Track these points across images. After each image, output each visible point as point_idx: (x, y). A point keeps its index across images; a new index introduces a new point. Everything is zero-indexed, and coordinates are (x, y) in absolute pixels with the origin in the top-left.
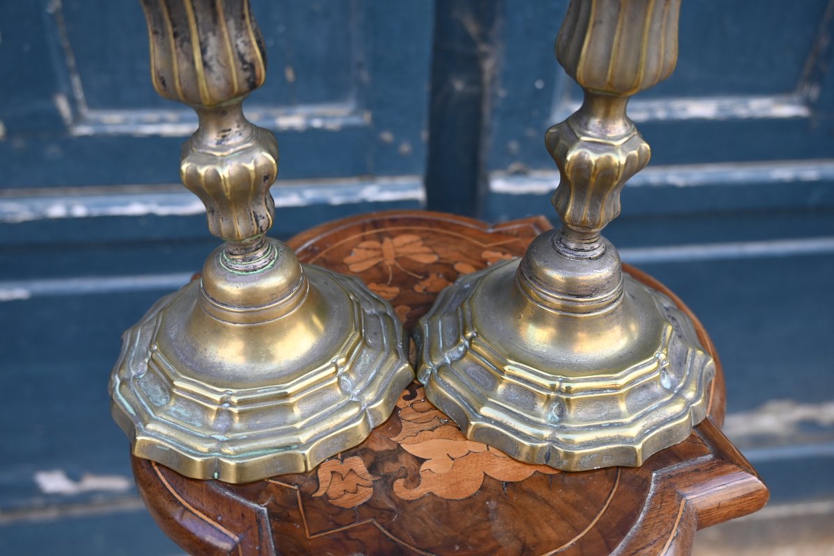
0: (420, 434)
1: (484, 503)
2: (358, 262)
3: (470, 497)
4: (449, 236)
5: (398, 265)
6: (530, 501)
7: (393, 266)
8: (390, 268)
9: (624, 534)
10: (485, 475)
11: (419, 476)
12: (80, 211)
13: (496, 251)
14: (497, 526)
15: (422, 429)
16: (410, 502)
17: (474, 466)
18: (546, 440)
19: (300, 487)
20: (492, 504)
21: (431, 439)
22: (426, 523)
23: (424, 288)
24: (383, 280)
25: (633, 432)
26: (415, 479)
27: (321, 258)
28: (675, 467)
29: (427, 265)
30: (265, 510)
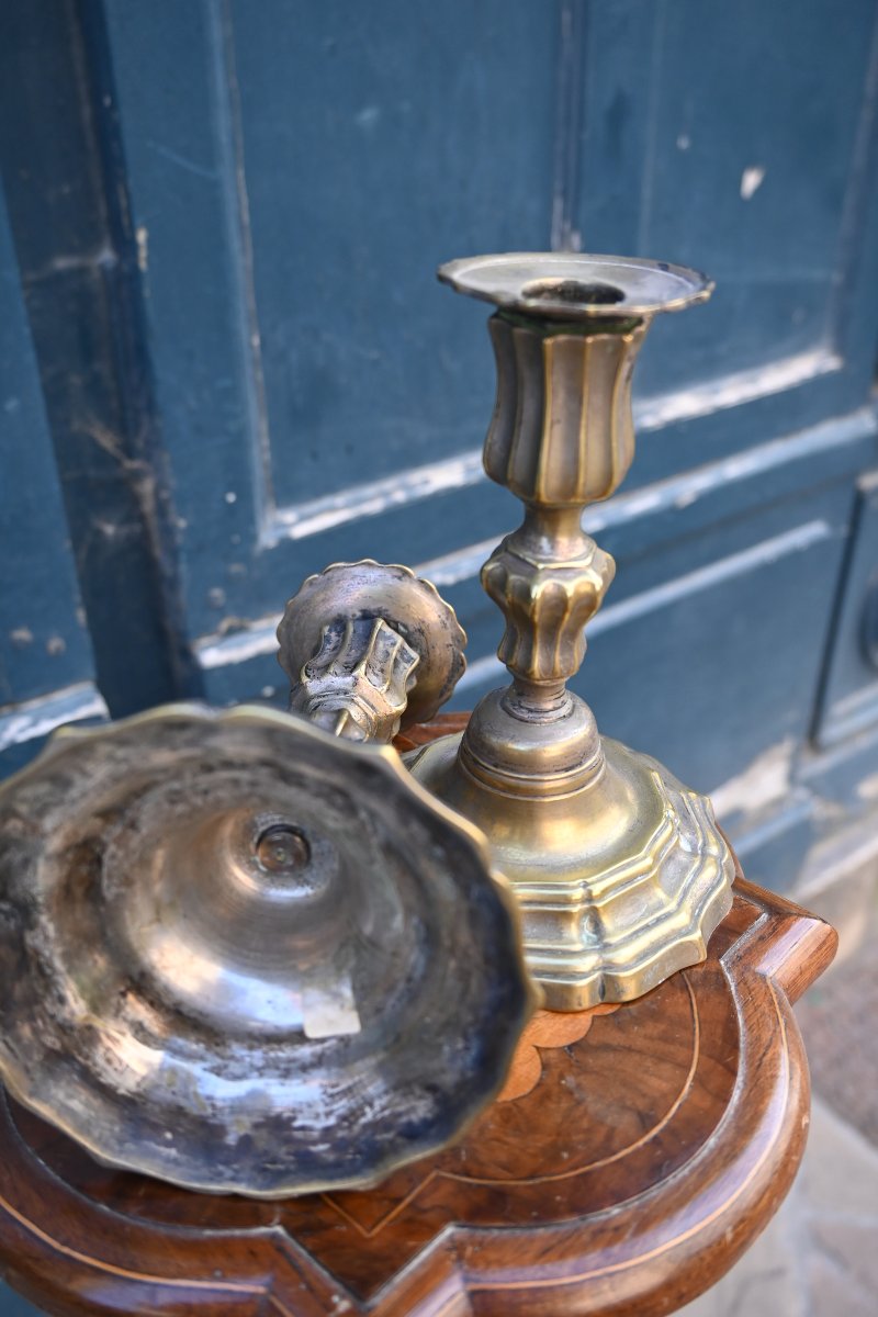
6: (609, 1058)
10: (537, 1048)
14: (593, 1105)
18: (595, 970)
20: (570, 1081)
25: (684, 918)
28: (740, 944)
30: (279, 1230)
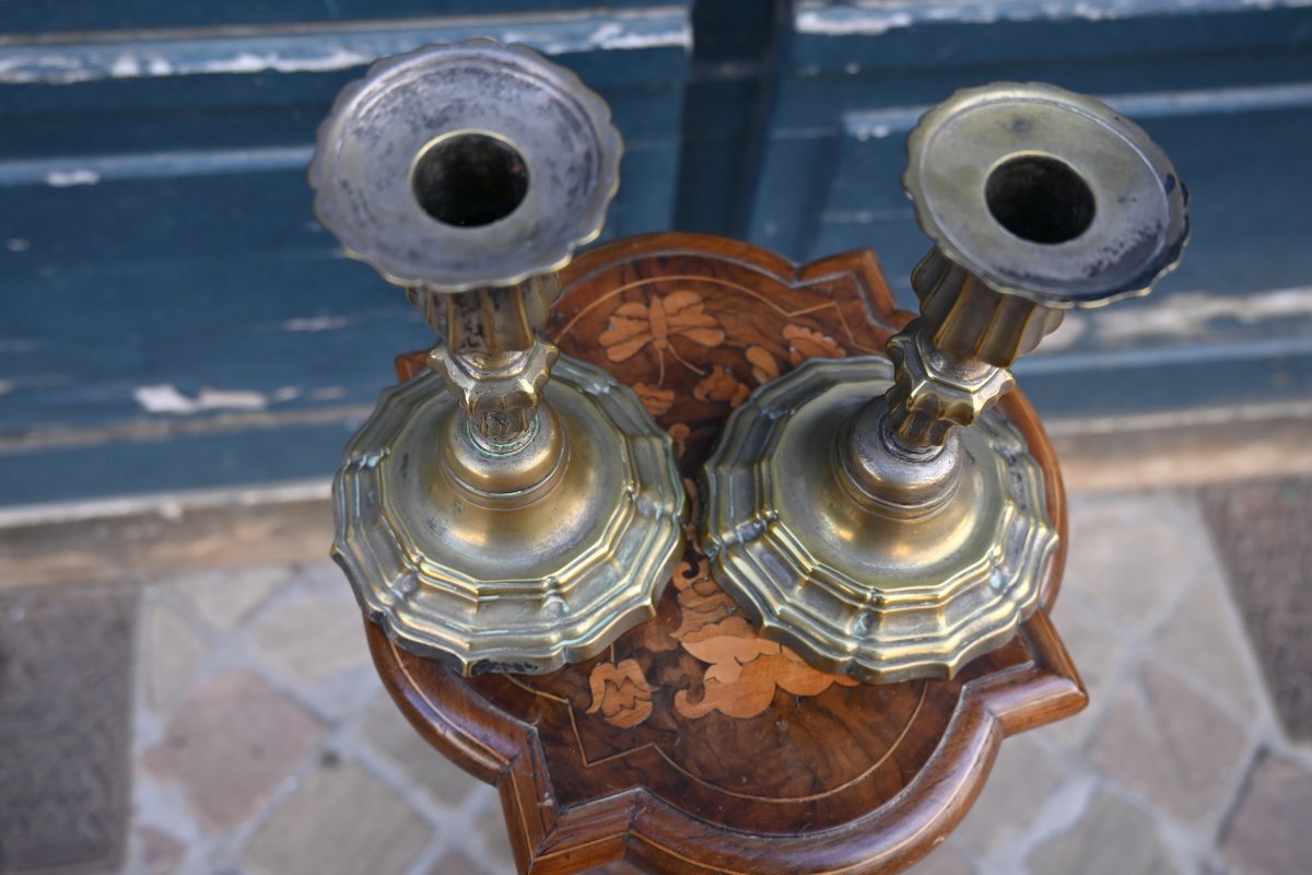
0: (705, 628)
1: (775, 724)
2: (619, 343)
3: (760, 716)
4: (739, 294)
5: (671, 348)
6: (822, 723)
7: (665, 350)
8: (661, 354)
9: (921, 765)
10: (777, 687)
11: (702, 686)
12: (160, 68)
13: (802, 326)
14: (787, 753)
15: (705, 621)
16: (694, 721)
17: (764, 673)
18: (848, 654)
19: (571, 701)
20: (783, 725)
21: (717, 635)
22: (711, 748)
23: (706, 392)
24: (651, 378)
25: (948, 645)
26: (698, 691)
27: (567, 333)
28: (990, 679)
29: (711, 350)
30: (536, 730)
